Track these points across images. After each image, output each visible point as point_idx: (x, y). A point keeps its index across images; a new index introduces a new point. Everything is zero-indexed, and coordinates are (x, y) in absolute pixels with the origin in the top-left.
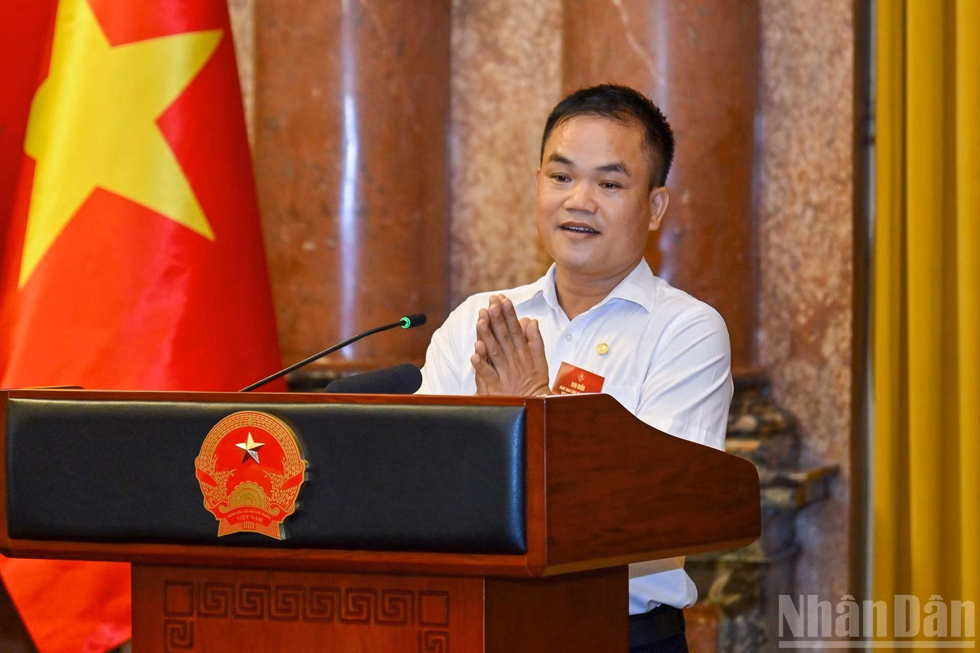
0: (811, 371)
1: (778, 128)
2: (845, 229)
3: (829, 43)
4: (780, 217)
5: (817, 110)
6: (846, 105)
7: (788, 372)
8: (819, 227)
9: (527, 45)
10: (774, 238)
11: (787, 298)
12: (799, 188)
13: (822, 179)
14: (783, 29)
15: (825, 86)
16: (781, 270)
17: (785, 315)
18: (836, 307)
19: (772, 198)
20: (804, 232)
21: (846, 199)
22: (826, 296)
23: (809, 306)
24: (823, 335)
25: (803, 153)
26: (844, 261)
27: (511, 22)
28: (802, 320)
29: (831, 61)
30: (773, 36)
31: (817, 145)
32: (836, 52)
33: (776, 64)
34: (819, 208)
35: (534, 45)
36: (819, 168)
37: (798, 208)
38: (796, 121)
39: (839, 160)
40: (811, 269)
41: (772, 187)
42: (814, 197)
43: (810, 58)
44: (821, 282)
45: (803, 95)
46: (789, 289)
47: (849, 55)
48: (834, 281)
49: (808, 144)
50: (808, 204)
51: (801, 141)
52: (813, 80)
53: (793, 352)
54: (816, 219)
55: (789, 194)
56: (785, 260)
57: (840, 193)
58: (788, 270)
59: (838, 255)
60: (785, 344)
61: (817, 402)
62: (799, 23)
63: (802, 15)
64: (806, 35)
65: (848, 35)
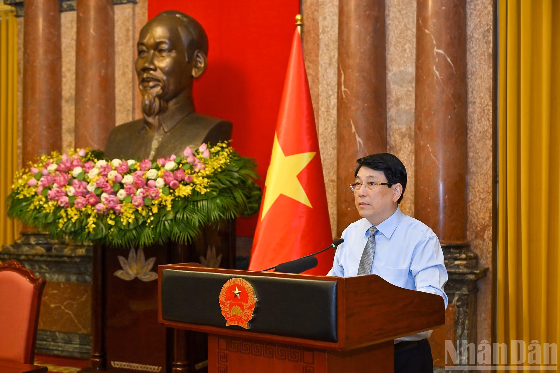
0: (481, 242)
1: (472, 179)
2: (490, 205)
3: (486, 156)
4: (473, 202)
5: (483, 174)
6: (490, 172)
7: (475, 242)
8: (483, 204)
9: (406, 158)
10: (471, 207)
11: (475, 223)
12: (478, 194)
13: (484, 192)
14: (473, 153)
15: (485, 167)
16: (473, 216)
17: (474, 227)
18: (488, 225)
19: (470, 197)
20: (479, 206)
21: (491, 197)
22: (485, 223)
23: (480, 225)
24: (484, 233)
25: (479, 185)
26: (490, 214)
27: (402, 152)
28: (479, 229)
29: (486, 161)
30: (471, 154)
31: (482, 183)
32: (488, 159)
33: (471, 162)
34: (483, 199)
35: (408, 158)
36: (483, 189)
37: (477, 199)
38: (477, 177)
39: (488, 187)
40: (481, 215)
41: (471, 194)
42: (482, 197)
43: (481, 160)
44: (484, 219)
45: (479, 170)
46: (475, 221)
47: (491, 159)
48: (487, 219)
49: (480, 182)
50: (480, 198)
51: (478, 182)
52: (481, 166)
53: (476, 237)
54: (482, 202)
55: (475, 196)
56: (474, 213)
57: (489, 195)
58: (475, 216)
59: (488, 212)
60: (474, 235)
61: (483, 251)
62: (478, 151)
63: (478, 149)
64: (479, 154)
65: (491, 154)
